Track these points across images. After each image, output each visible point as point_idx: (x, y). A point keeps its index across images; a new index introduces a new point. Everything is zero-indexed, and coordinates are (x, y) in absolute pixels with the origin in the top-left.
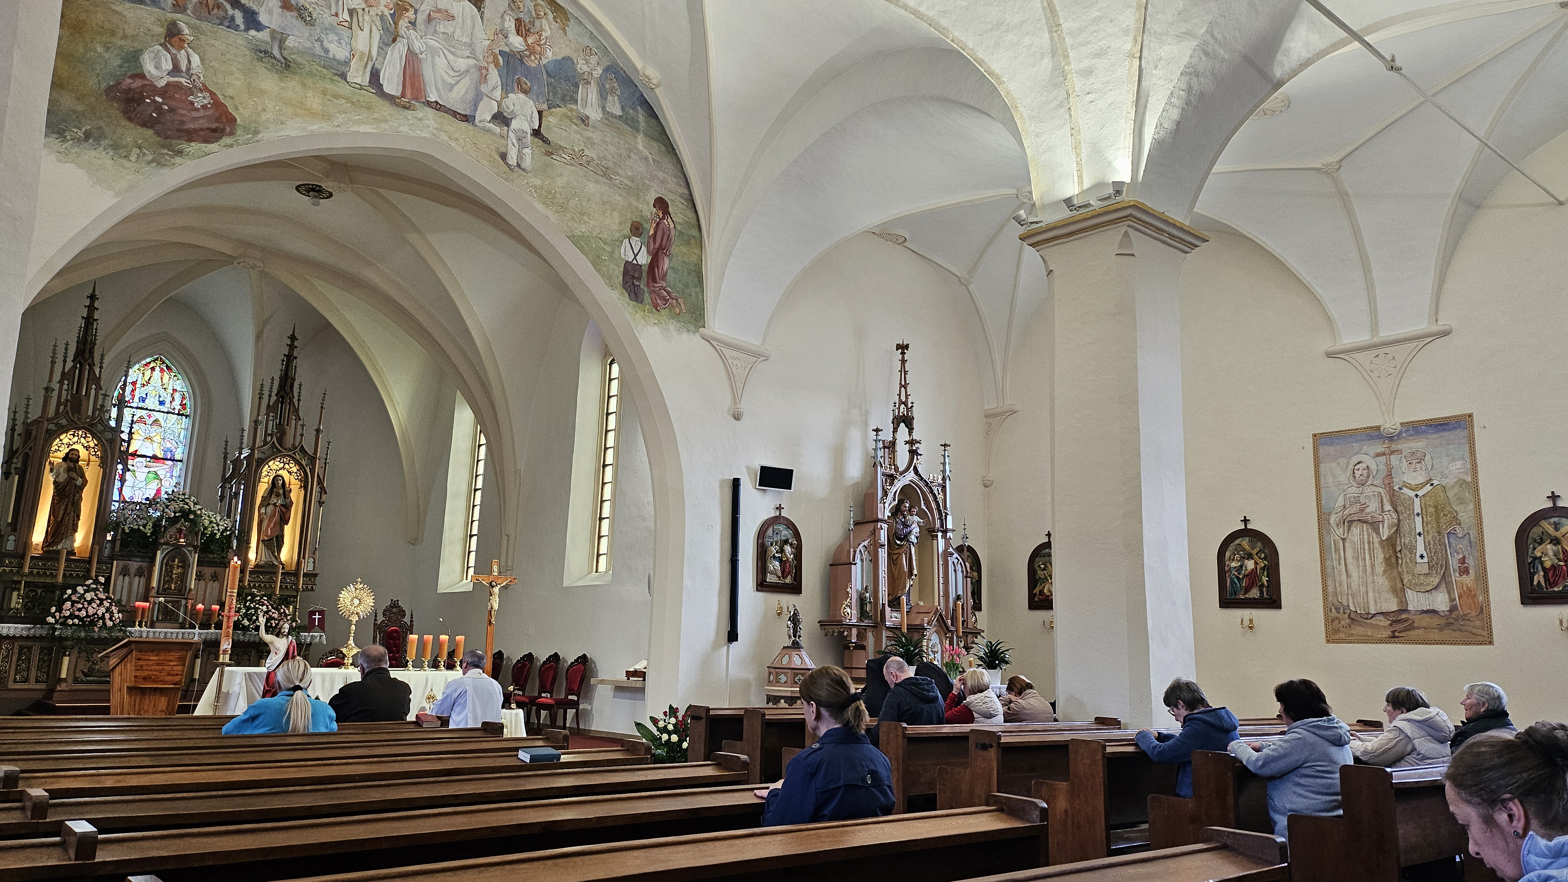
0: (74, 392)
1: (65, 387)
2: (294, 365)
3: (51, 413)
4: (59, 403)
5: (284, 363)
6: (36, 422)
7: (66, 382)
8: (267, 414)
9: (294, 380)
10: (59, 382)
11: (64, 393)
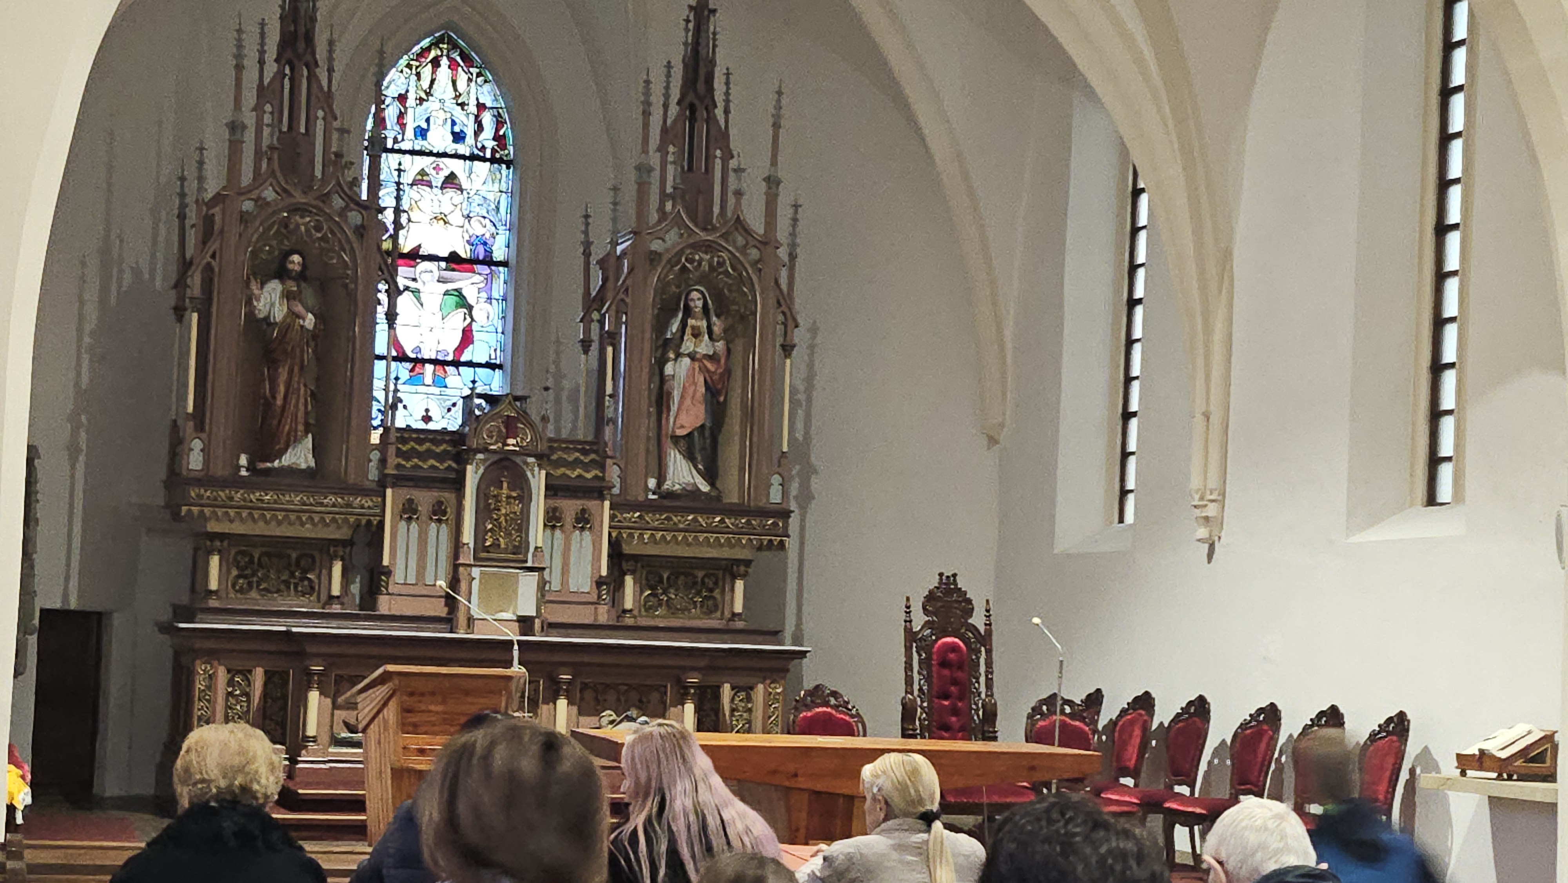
0: (285, 129)
1: (267, 119)
2: (712, 29)
3: (246, 177)
4: (258, 154)
5: (691, 26)
6: (218, 198)
7: (268, 108)
8: (662, 149)
9: (712, 63)
10: (254, 109)
11: (266, 131)
